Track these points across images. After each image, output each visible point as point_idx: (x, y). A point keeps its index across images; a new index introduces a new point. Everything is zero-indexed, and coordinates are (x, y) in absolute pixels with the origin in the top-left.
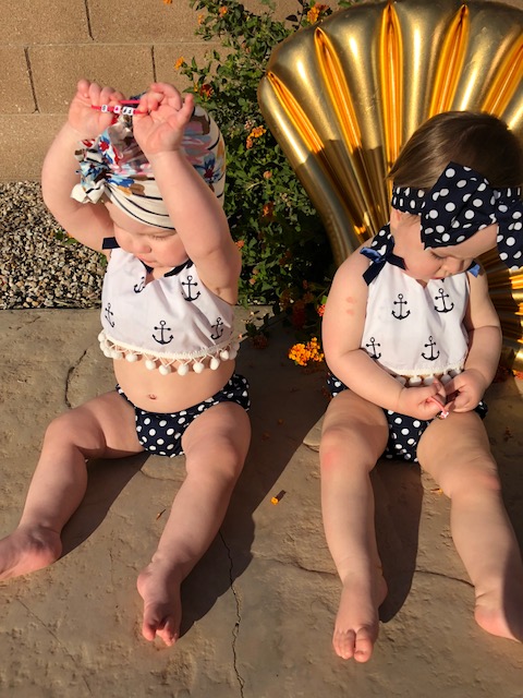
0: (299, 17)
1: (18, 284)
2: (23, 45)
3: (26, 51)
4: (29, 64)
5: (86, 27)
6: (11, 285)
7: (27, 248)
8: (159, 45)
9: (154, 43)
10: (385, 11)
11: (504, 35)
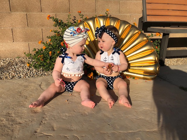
0: (73, 23)
1: (18, 75)
2: (11, 28)
3: (12, 29)
4: (12, 32)
5: (27, 25)
6: (16, 75)
7: (16, 69)
8: (44, 28)
9: (42, 28)
10: (96, 19)
11: (115, 21)
